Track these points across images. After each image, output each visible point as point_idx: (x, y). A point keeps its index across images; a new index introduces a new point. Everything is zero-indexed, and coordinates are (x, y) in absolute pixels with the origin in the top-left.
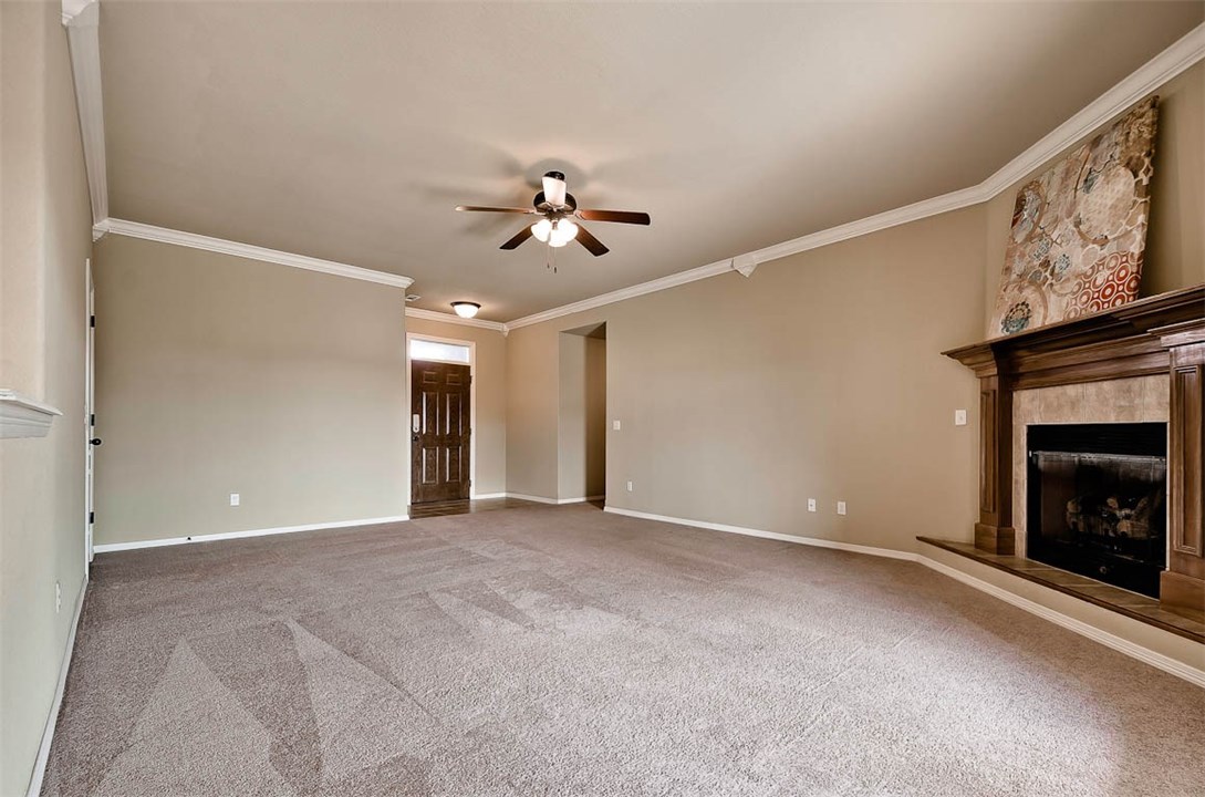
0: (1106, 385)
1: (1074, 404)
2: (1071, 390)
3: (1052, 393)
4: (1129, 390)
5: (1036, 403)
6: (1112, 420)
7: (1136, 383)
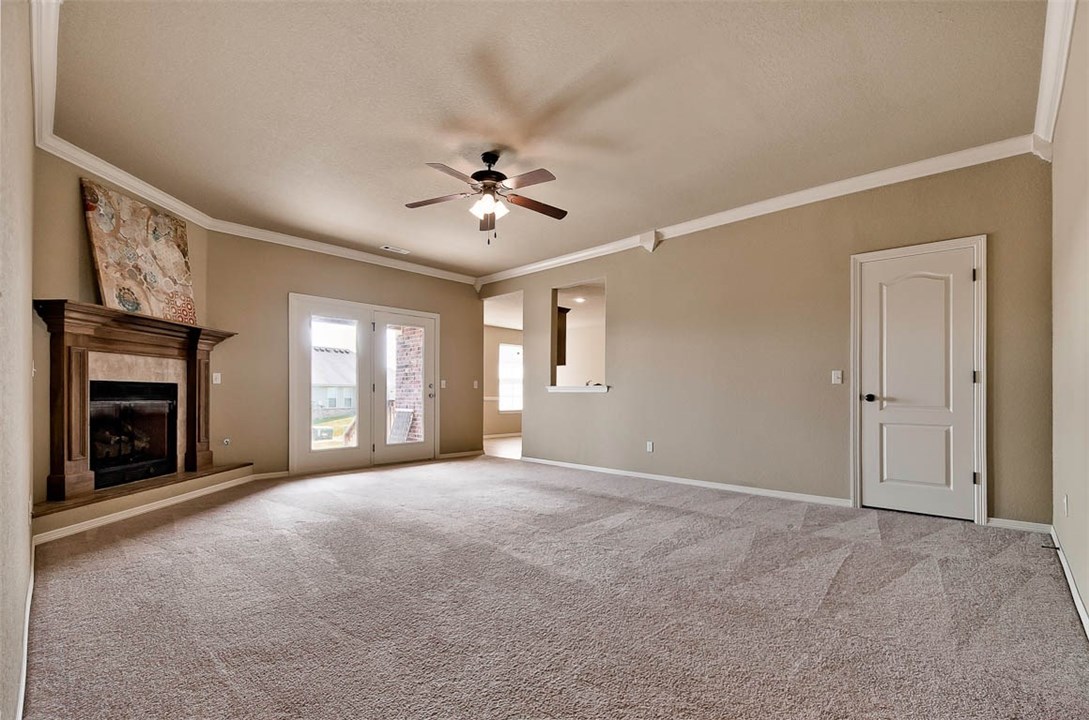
0: (150, 359)
1: (130, 368)
2: (127, 358)
3: (113, 358)
4: (161, 364)
5: (99, 363)
6: (153, 381)
7: (165, 361)
